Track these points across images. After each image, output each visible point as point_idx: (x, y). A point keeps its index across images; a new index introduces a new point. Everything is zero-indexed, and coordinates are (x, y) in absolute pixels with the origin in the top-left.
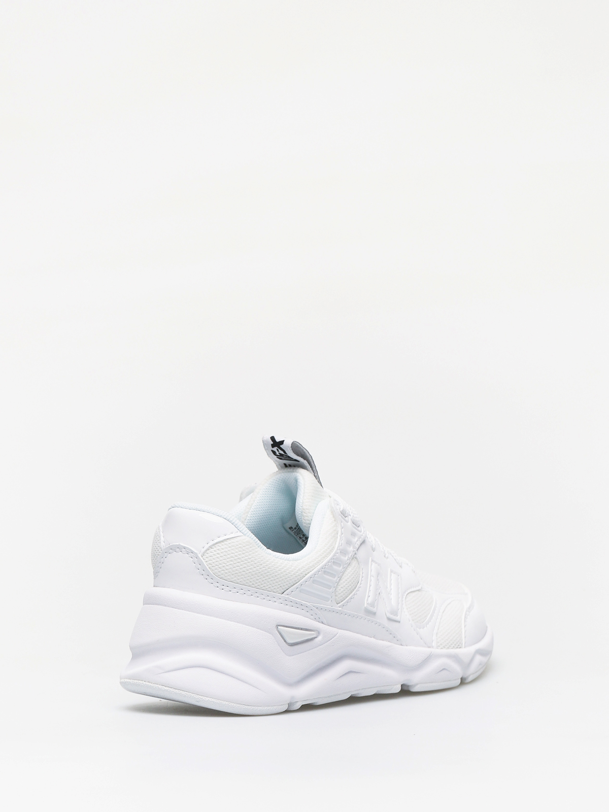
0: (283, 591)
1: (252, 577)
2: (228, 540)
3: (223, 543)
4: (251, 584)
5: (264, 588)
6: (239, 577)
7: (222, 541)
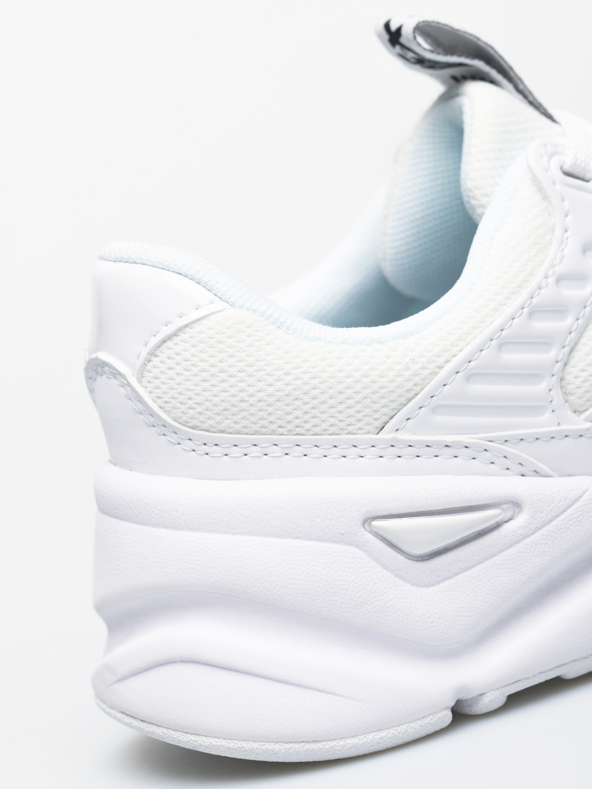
0: (378, 424)
1: (270, 409)
2: (187, 330)
3: (176, 339)
4: (273, 427)
5: (316, 430)
6: (235, 418)
7: (175, 334)
